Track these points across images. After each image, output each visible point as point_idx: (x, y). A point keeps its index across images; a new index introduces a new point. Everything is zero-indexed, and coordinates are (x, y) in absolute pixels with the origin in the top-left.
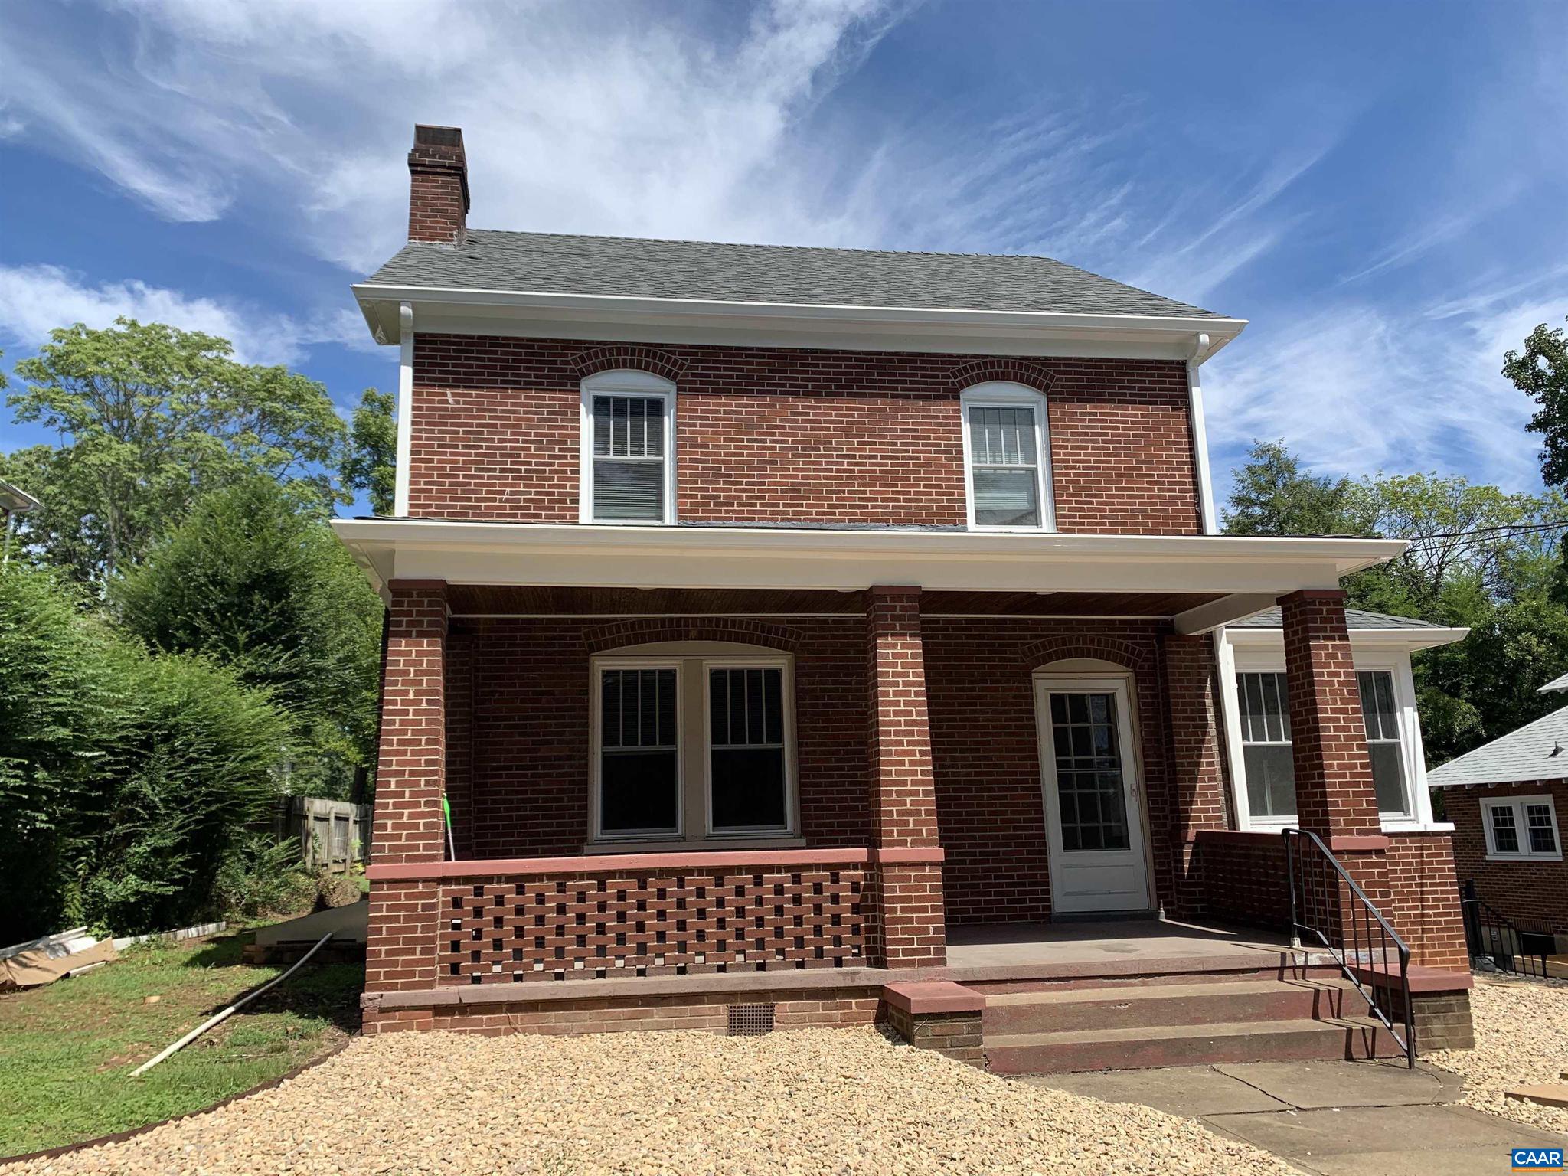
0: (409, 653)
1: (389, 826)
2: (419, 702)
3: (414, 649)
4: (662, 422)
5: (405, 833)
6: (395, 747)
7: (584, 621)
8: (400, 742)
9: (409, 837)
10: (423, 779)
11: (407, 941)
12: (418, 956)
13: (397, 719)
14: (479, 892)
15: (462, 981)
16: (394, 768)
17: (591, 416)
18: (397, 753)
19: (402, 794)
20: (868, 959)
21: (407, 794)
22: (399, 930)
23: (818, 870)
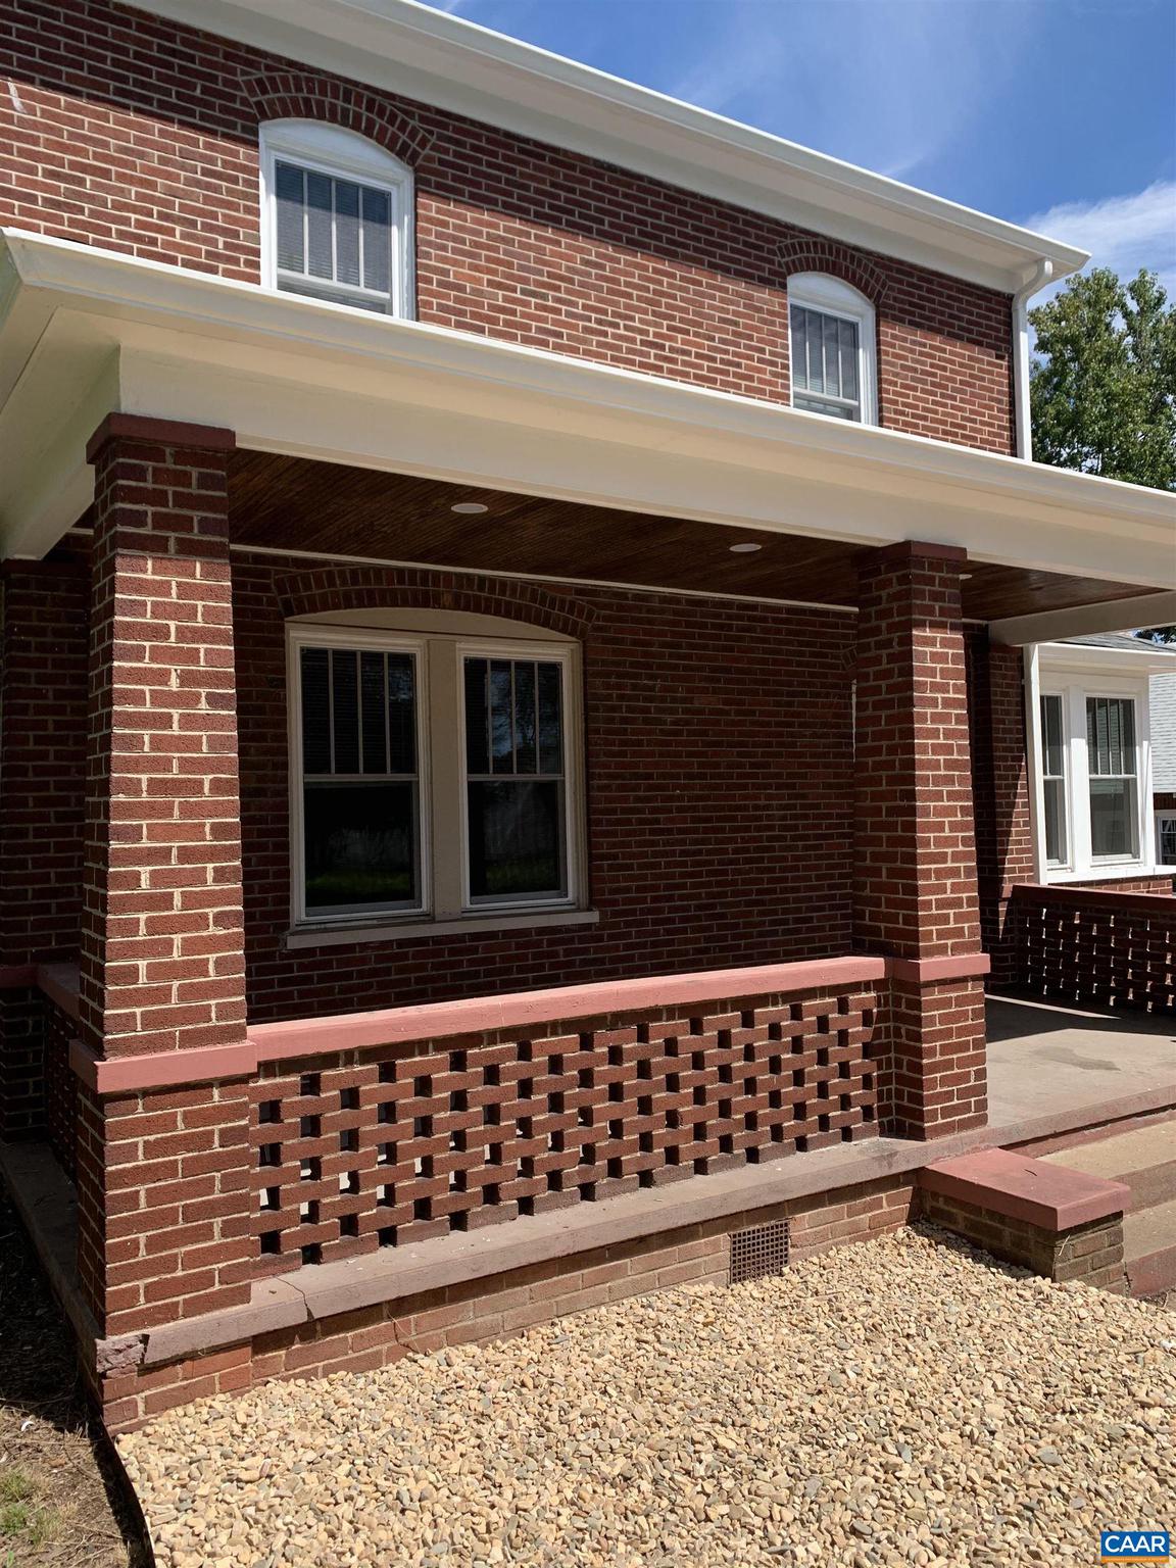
0: (162, 589)
1: (143, 972)
2: (192, 700)
3: (174, 581)
4: (389, 235)
5: (176, 984)
6: (145, 797)
7: (275, 560)
8: (156, 787)
9: (185, 993)
10: (210, 866)
11: (190, 1213)
12: (217, 1240)
13: (147, 734)
14: (312, 1086)
15: (287, 1266)
16: (145, 843)
17: (273, 198)
18: (151, 810)
19: (166, 901)
20: (881, 1124)
21: (177, 901)
22: (175, 1193)
23: (823, 996)
